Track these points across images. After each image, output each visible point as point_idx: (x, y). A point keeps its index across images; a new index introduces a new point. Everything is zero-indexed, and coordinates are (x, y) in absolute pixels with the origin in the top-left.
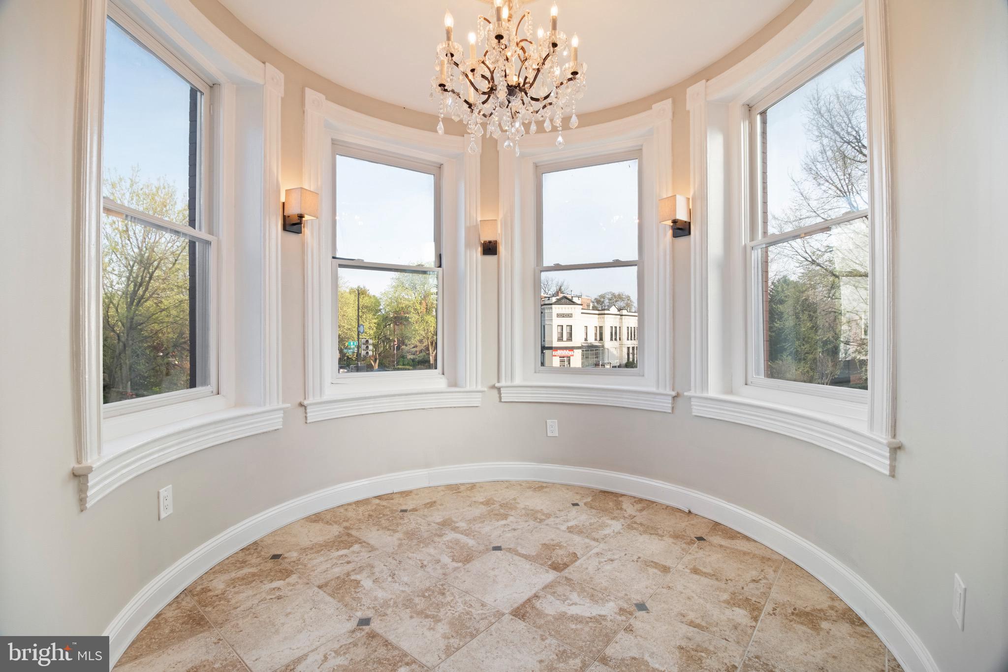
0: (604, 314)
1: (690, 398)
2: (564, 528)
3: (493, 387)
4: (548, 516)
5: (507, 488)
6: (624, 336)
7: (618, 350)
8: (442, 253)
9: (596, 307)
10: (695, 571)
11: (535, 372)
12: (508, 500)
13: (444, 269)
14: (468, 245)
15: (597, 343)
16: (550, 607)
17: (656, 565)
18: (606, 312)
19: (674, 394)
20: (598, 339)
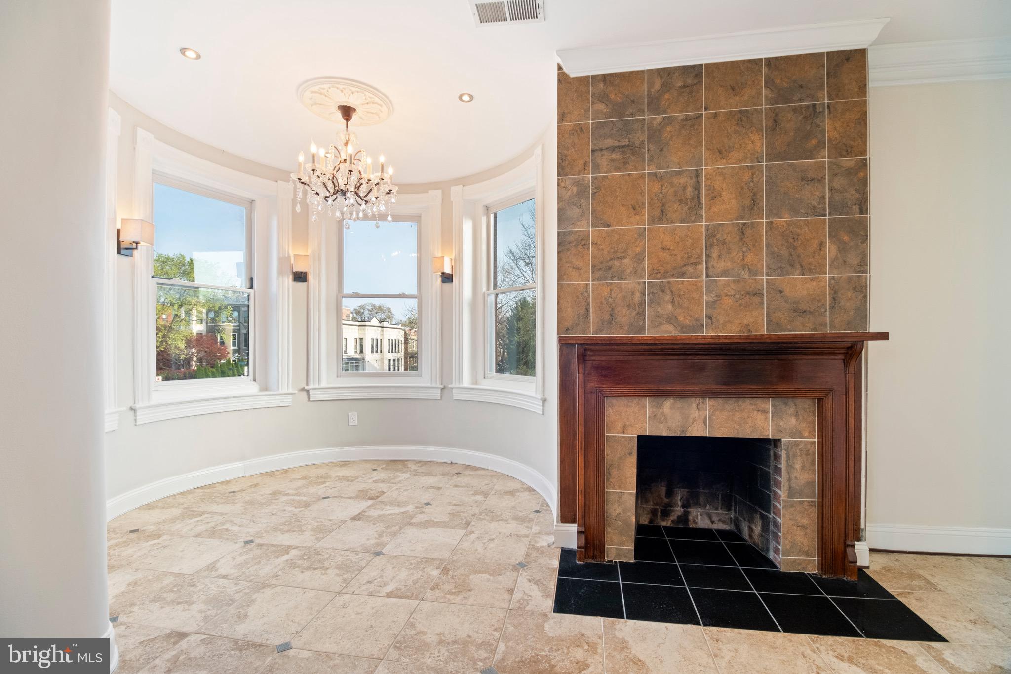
0: (365, 326)
1: (452, 389)
2: (371, 481)
3: (303, 389)
4: (357, 478)
5: (316, 468)
6: (386, 349)
7: (379, 362)
8: (253, 277)
9: (355, 318)
10: (456, 486)
11: (337, 377)
12: (321, 475)
13: (256, 289)
14: (281, 272)
15: (357, 356)
16: (375, 513)
17: (433, 488)
18: (367, 324)
19: (442, 386)
20: (359, 351)
